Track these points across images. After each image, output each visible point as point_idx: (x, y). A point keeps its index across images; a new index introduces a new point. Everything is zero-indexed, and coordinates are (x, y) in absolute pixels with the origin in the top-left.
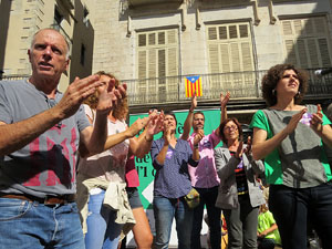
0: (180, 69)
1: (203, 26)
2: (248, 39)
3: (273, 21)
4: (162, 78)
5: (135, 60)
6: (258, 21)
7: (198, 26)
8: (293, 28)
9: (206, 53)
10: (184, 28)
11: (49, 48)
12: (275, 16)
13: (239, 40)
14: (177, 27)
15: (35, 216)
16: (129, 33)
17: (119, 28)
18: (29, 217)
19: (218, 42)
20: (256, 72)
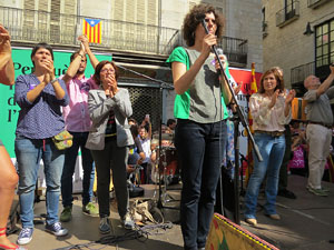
20: (159, 27)
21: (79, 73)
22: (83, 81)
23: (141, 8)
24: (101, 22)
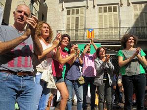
0: (85, 26)
1: (96, 6)
2: (117, 13)
3: (129, 5)
4: (77, 30)
5: (65, 21)
6: (122, 5)
7: (94, 6)
8: (138, 8)
9: (97, 19)
10: (88, 7)
11: (23, 13)
12: (130, 2)
13: (113, 13)
14: (85, 6)
15: (12, 80)
16: (63, 9)
17: (59, 6)
18: (10, 80)
19: (103, 14)
20: (120, 28)
21: (88, 52)
22: (90, 56)
23: (111, 21)
24: (94, 30)
